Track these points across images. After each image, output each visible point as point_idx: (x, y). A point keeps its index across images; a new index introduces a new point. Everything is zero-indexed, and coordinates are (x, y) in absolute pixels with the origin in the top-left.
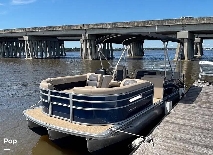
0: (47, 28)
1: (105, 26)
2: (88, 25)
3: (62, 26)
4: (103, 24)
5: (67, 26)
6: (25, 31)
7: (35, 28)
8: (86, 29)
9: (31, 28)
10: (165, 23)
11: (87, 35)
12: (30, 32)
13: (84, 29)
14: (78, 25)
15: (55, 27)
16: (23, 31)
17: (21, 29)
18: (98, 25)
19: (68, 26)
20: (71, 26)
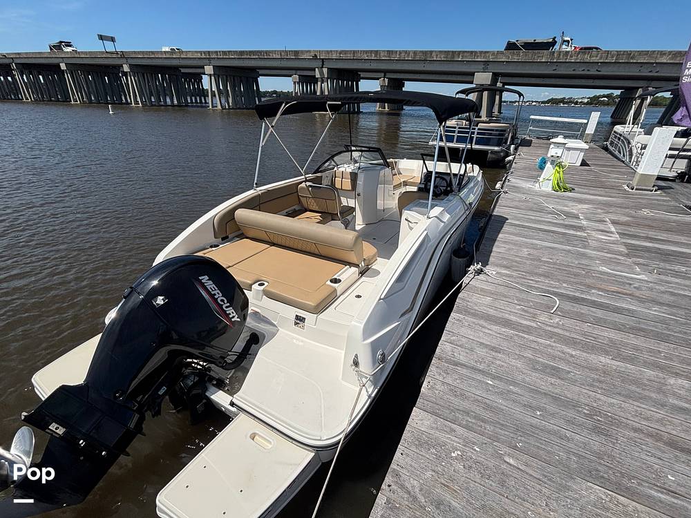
0: (251, 53)
1: (358, 56)
2: (328, 52)
3: (281, 52)
4: (354, 52)
5: (290, 51)
6: (208, 57)
7: (229, 52)
8: (323, 59)
9: (220, 52)
10: (459, 57)
11: (325, 70)
12: (218, 58)
13: (320, 59)
14: (309, 51)
15: (267, 52)
16: (203, 56)
17: (201, 52)
18: (346, 52)
19: (292, 51)
20: (296, 53)
